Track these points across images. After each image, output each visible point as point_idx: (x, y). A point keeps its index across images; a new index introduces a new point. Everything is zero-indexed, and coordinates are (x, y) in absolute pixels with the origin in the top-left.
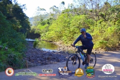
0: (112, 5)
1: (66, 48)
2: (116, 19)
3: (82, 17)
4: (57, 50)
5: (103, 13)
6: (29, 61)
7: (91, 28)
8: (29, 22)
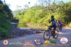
0: (57, 4)
1: (33, 27)
2: (59, 11)
3: (41, 10)
4: (28, 28)
5: (52, 8)
6: (13, 34)
7: (46, 16)
8: (12, 14)
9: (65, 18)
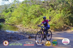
1: (25, 30)
2: (62, 8)
5: (52, 4)
7: (44, 14)
9: (70, 18)
